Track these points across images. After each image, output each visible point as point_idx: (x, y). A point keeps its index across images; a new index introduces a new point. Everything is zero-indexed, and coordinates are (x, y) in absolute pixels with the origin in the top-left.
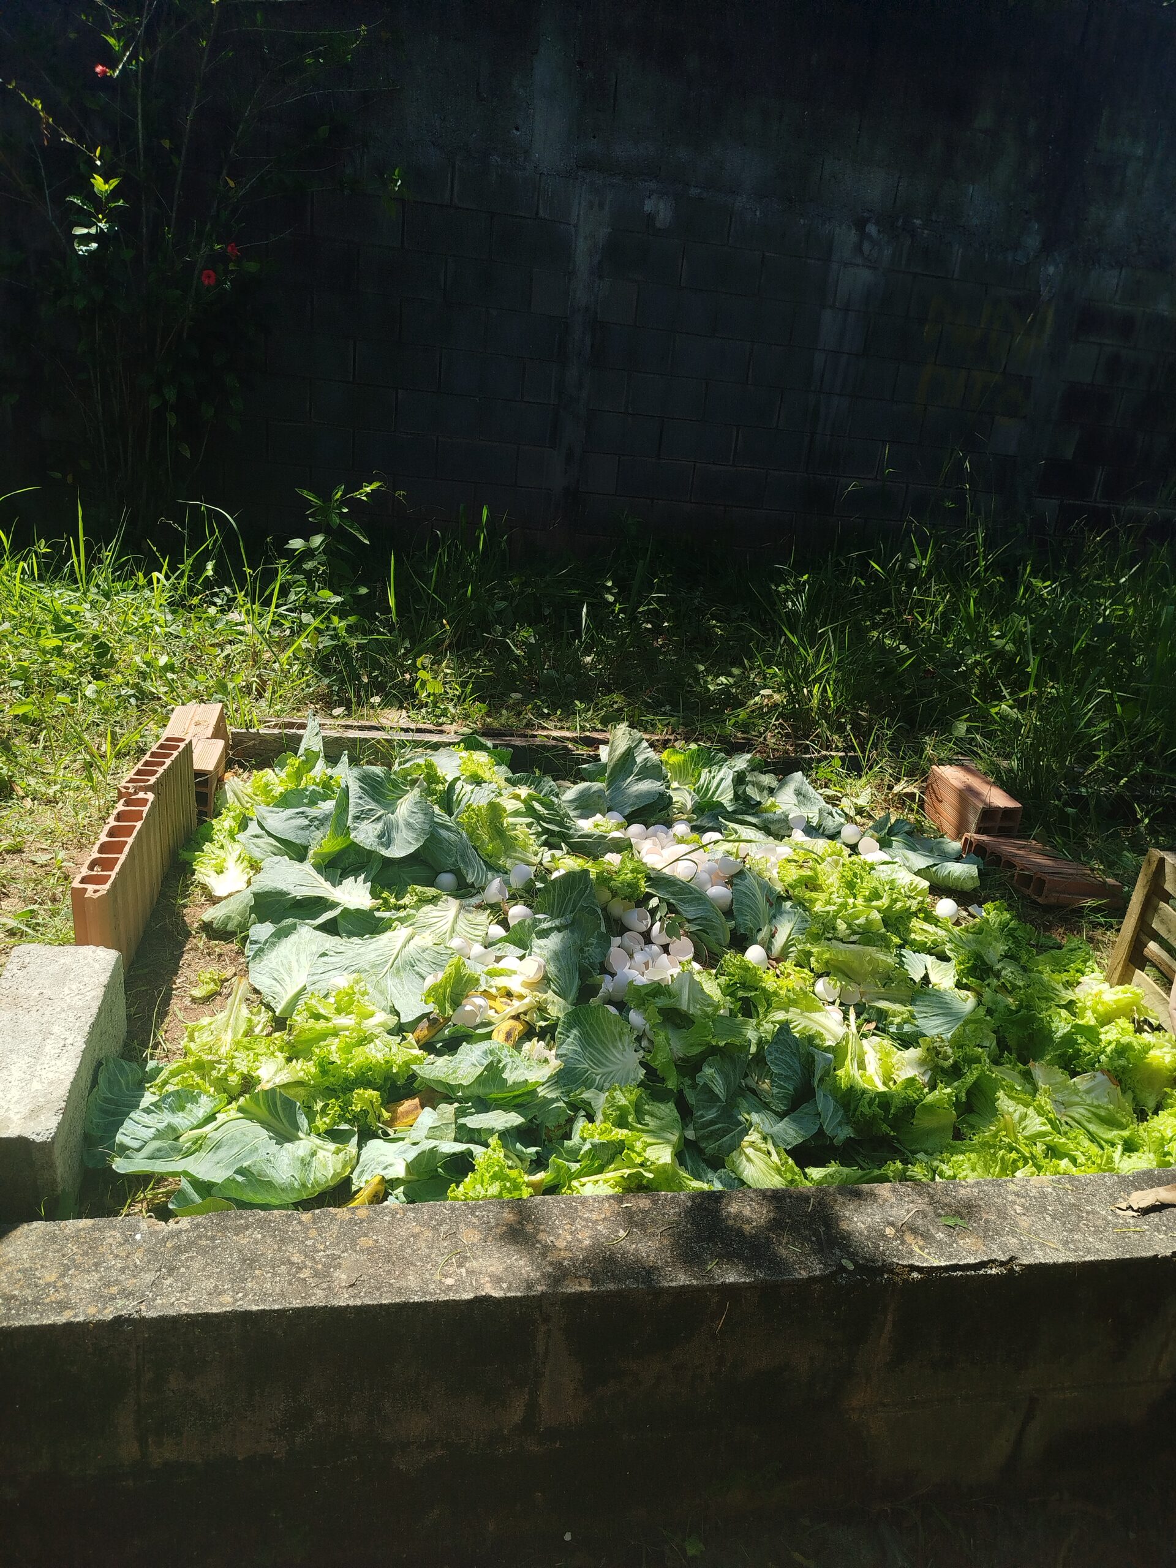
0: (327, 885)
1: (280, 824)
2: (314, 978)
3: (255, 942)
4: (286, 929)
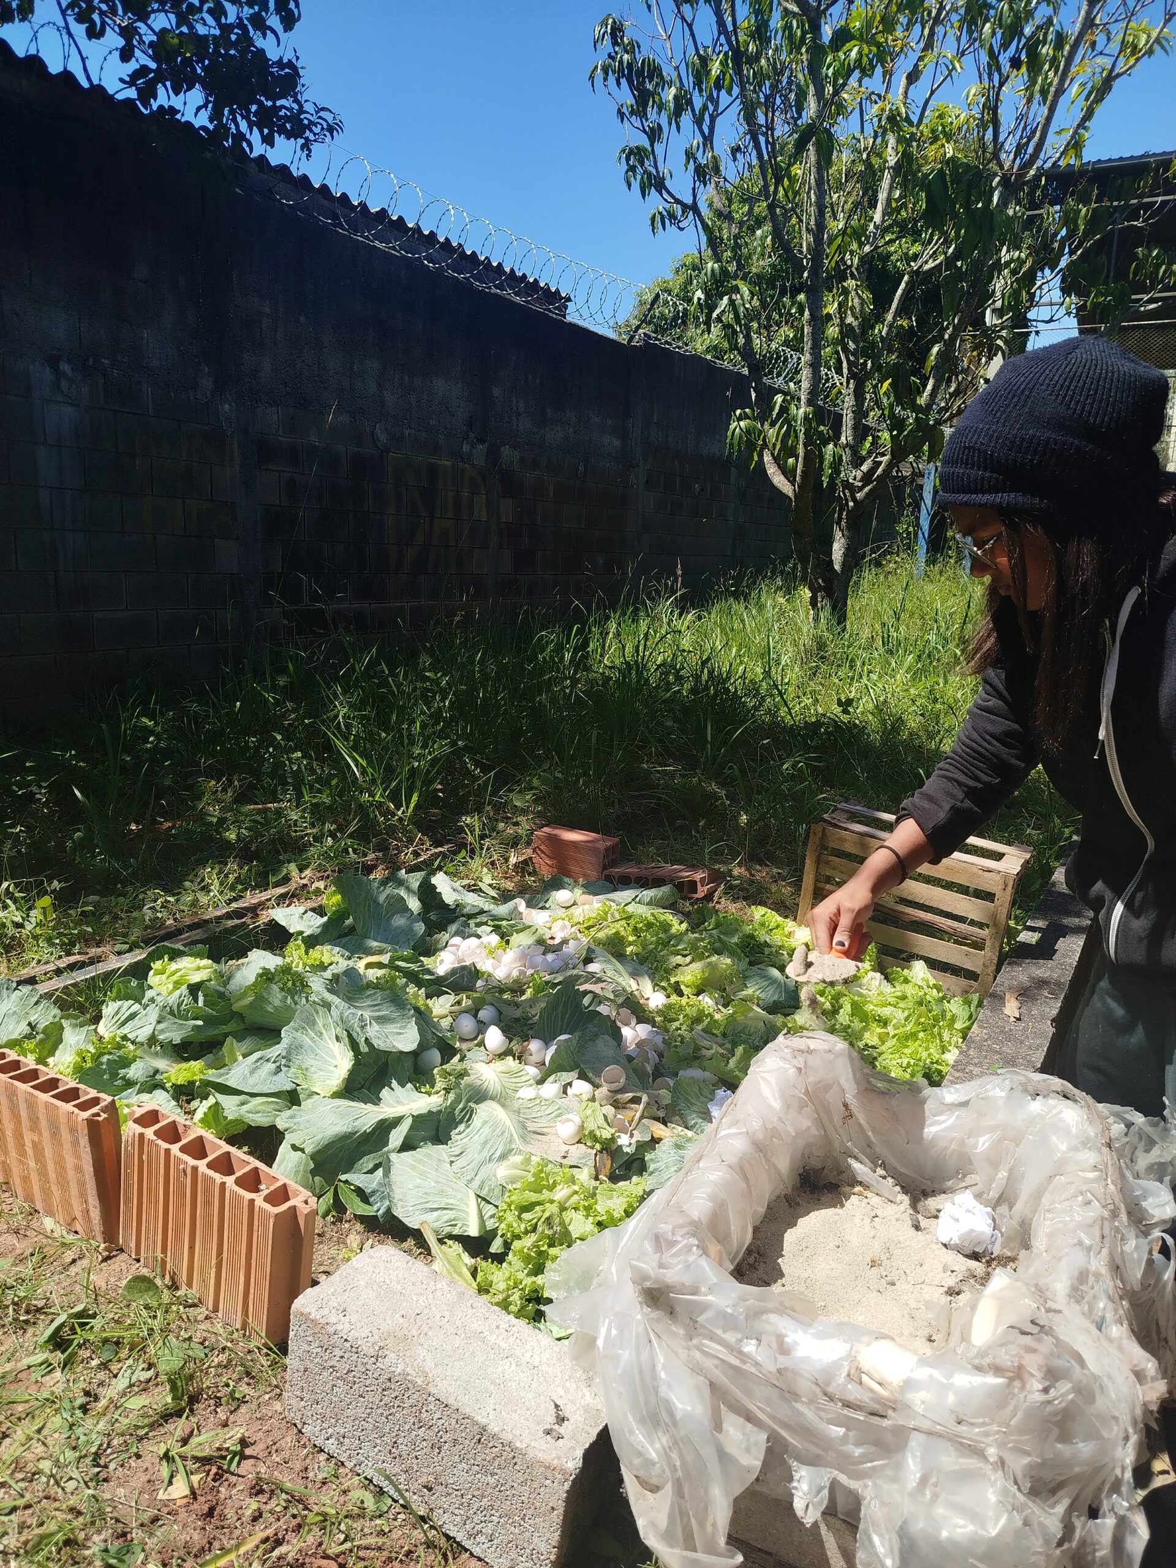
1: (252, 1081)
2: (476, 1183)
3: (374, 1192)
4: (384, 1165)
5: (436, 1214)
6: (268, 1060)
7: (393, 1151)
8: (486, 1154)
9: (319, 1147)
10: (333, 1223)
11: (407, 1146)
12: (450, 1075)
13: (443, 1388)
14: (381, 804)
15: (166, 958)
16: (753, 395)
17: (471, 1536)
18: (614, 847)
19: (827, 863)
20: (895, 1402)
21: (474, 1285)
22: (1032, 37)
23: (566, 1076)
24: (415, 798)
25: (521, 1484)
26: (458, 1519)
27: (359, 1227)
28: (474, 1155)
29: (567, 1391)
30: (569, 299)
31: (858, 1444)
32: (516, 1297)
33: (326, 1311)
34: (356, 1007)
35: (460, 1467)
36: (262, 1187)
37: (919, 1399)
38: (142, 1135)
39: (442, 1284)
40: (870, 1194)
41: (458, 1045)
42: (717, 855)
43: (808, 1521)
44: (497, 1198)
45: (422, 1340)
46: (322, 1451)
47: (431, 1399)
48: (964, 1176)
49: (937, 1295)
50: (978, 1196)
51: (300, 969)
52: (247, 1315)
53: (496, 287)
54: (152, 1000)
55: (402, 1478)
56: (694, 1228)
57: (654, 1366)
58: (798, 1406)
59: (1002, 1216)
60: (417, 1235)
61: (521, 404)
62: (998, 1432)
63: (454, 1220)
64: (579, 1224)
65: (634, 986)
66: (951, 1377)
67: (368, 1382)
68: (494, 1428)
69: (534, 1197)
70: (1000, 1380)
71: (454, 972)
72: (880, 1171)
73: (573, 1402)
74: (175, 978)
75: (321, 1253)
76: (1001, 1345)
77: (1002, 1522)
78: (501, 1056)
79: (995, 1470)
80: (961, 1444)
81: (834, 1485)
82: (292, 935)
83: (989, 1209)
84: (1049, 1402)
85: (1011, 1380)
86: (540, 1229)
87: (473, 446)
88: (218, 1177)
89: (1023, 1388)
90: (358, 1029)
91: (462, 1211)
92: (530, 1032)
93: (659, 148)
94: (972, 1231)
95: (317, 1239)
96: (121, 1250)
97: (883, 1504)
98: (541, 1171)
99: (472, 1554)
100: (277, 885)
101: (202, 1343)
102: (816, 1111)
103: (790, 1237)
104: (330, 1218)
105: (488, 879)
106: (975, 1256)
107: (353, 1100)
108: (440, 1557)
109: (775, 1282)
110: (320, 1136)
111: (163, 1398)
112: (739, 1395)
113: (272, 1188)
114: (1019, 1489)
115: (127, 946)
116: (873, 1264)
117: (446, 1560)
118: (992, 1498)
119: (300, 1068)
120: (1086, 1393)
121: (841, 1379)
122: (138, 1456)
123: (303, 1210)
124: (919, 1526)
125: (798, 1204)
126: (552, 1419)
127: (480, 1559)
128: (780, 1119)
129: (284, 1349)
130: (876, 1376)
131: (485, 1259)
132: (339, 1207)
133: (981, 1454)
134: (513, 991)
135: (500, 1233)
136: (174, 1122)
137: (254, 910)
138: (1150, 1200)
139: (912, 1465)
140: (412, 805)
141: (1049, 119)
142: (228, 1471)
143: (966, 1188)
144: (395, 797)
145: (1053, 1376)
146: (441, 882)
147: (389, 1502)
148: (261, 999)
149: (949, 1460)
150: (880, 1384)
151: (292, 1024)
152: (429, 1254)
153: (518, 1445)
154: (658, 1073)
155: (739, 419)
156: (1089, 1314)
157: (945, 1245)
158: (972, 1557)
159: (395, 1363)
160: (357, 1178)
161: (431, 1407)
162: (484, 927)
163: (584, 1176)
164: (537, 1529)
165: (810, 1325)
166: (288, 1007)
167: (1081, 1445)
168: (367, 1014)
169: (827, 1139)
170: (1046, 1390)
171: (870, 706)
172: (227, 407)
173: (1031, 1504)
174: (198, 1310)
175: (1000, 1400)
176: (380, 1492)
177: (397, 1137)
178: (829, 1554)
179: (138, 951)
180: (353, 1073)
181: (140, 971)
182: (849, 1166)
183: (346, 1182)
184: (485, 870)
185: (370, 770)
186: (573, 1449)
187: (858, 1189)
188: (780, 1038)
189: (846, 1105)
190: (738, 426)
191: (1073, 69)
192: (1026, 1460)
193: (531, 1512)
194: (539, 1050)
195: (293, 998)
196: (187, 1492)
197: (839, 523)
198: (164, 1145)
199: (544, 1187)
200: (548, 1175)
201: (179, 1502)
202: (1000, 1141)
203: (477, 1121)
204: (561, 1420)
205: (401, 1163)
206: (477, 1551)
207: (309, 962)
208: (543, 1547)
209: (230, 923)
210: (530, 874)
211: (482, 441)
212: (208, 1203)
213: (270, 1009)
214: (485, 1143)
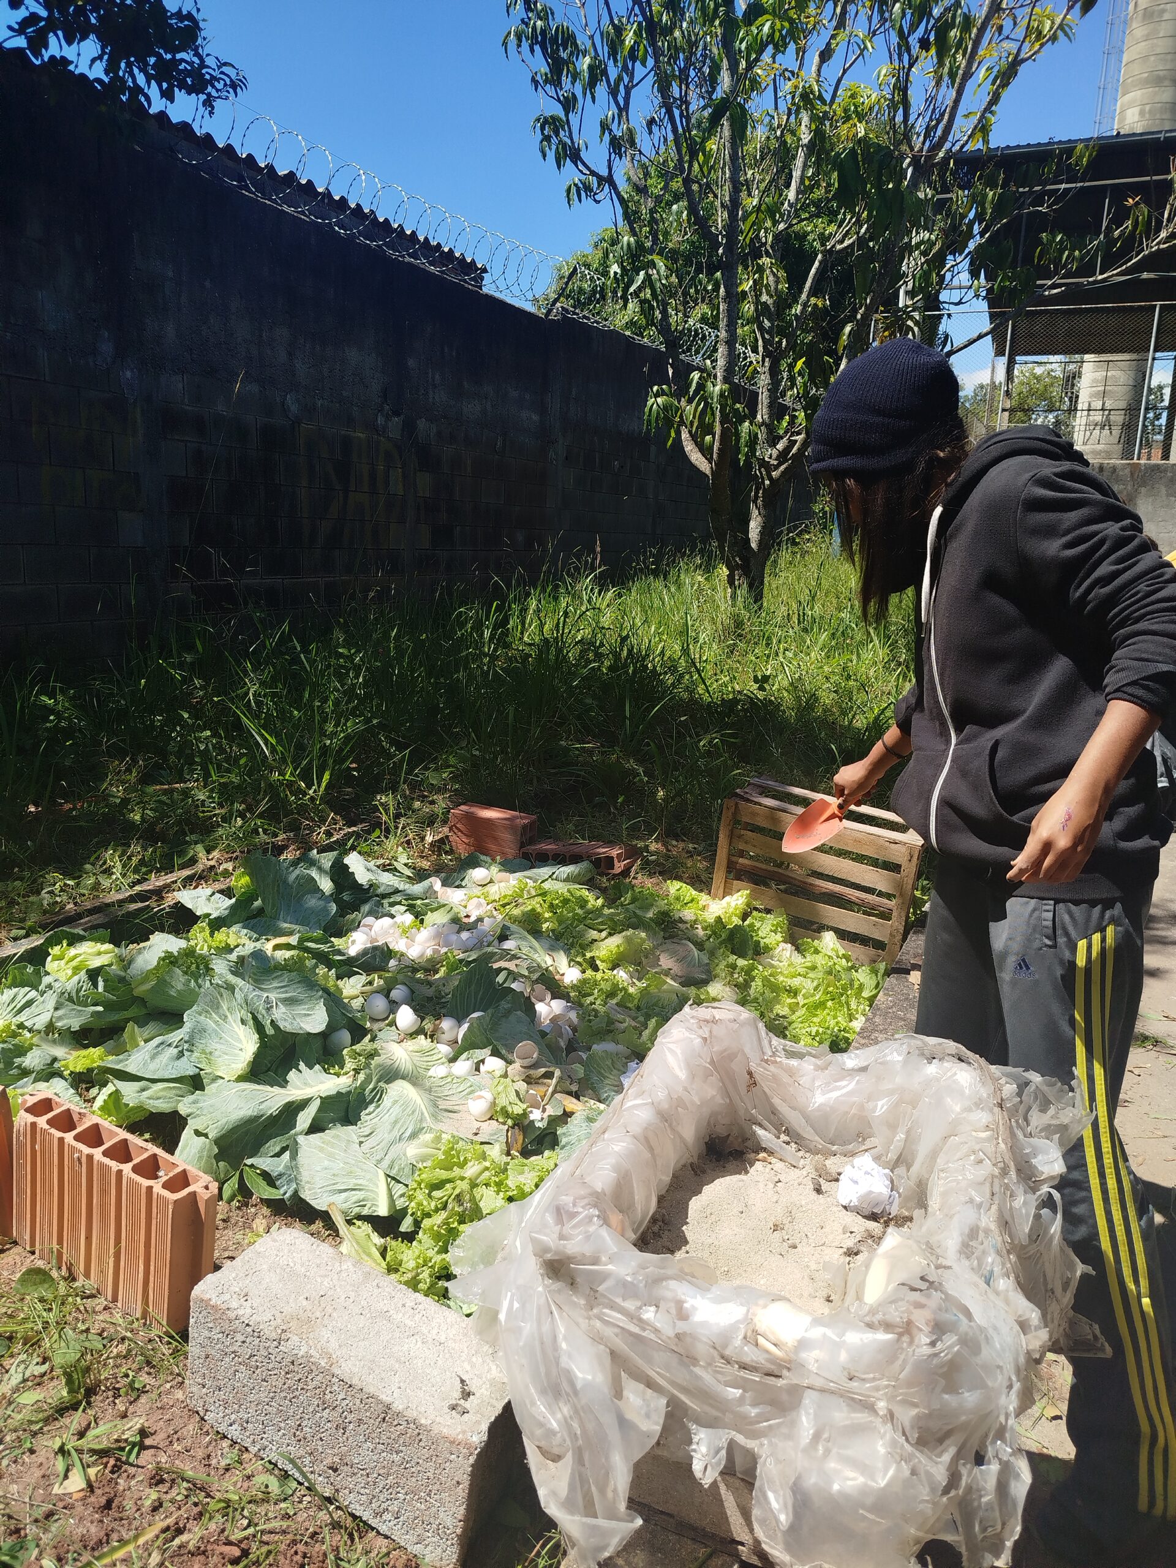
0: (276, 1090)
1: (153, 1066)
2: (386, 1163)
3: (280, 1175)
4: (292, 1148)
5: (344, 1195)
6: (170, 1045)
7: (301, 1133)
8: (396, 1133)
9: (223, 1132)
10: (239, 1208)
11: (316, 1128)
12: (360, 1055)
13: (349, 1368)
14: (290, 784)
15: (65, 943)
16: (670, 372)
17: (377, 1514)
18: (532, 824)
19: (740, 837)
20: (790, 1362)
21: (384, 1264)
22: (940, 18)
23: (479, 1054)
24: (327, 776)
25: (426, 1460)
26: (364, 1498)
27: (265, 1211)
28: (384, 1134)
29: (473, 1366)
30: (485, 270)
31: (754, 1405)
32: (425, 1275)
33: (226, 1297)
34: (261, 989)
35: (365, 1446)
36: (161, 1173)
37: (812, 1358)
38: (34, 1125)
39: (348, 1265)
40: (774, 1160)
41: (368, 1025)
42: (634, 832)
43: (706, 1482)
44: (407, 1177)
45: (326, 1322)
46: (225, 1437)
47: (335, 1380)
48: (864, 1140)
49: (836, 1256)
50: (877, 1159)
51: (205, 951)
52: (147, 1304)
53: (410, 255)
54: (50, 987)
55: (307, 1460)
56: (597, 1199)
57: (555, 1338)
58: (697, 1370)
59: (900, 1177)
60: (325, 1217)
61: (437, 376)
62: (887, 1387)
63: (363, 1200)
64: (489, 1200)
65: (549, 961)
66: (843, 1335)
67: (271, 1366)
68: (398, 1406)
69: (444, 1175)
70: (889, 1336)
71: (365, 952)
72: (784, 1137)
73: (479, 1377)
74: (74, 963)
75: (224, 1239)
76: (891, 1302)
77: (891, 1473)
78: (413, 1035)
79: (884, 1422)
80: (853, 1399)
81: (732, 1446)
82: (199, 917)
83: (887, 1171)
84: (936, 1355)
85: (901, 1335)
86: (450, 1206)
87: (388, 418)
88: (114, 1165)
89: (911, 1342)
90: (264, 1012)
91: (372, 1191)
92: (443, 1011)
93: (574, 119)
94: (871, 1192)
95: (221, 1225)
96: (15, 1243)
97: (778, 1461)
98: (452, 1149)
99: (378, 1533)
100: (182, 867)
101: (100, 1335)
102: (722, 1080)
103: (695, 1205)
104: (235, 1203)
105: (403, 859)
106: (873, 1217)
107: (259, 1084)
108: (346, 1537)
109: (679, 1249)
110: (224, 1121)
111: (59, 1391)
112: (639, 1362)
113: (171, 1174)
114: (907, 1440)
115: (23, 932)
116: (776, 1228)
117: (352, 1540)
118: (881, 1448)
119: (203, 1052)
120: (971, 1344)
121: (738, 1342)
122: (32, 1451)
123: (204, 1195)
124: (811, 1481)
125: (704, 1172)
126: (457, 1394)
127: (386, 1537)
128: (686, 1089)
129: (185, 1337)
130: (772, 1338)
131: (395, 1238)
132: (244, 1191)
133: (871, 1408)
134: (427, 970)
135: (410, 1211)
136: (68, 1110)
137: (158, 894)
138: (1040, 1157)
139: (806, 1423)
140: (324, 785)
141: (957, 102)
142: (127, 1463)
143: (866, 1150)
144: (306, 776)
145: (939, 1329)
146: (355, 863)
147: (294, 1485)
148: (162, 984)
149: (841, 1415)
150: (775, 1345)
151: (195, 1008)
152: (338, 1236)
153: (423, 1421)
154: (571, 1047)
155: (657, 395)
156: (977, 1270)
157: (845, 1207)
158: (863, 1508)
159: (297, 1345)
160: (263, 1162)
161: (335, 1388)
162: (398, 907)
163: (495, 1152)
164: (443, 1504)
165: (709, 1290)
166: (192, 991)
167: (967, 1394)
168: (273, 996)
169: (732, 1108)
170: (933, 1344)
171: (785, 683)
172: (128, 374)
173: (918, 1454)
174: (97, 1301)
175: (890, 1354)
176: (285, 1475)
177: (304, 1119)
178: (729, 1513)
179: (34, 937)
180: (258, 1056)
181: (37, 957)
182: (754, 1132)
183: (252, 1166)
184: (400, 849)
185: (279, 748)
186: (478, 1422)
187: (762, 1155)
188: (687, 1008)
189: (750, 1074)
190: (655, 402)
191: (981, 52)
192: (914, 1412)
193: (436, 1487)
194: (451, 1029)
195: (196, 981)
196: (84, 1485)
197: (755, 502)
198: (58, 1134)
199: (455, 1164)
200: (458, 1153)
201: (75, 1496)
202: (897, 1105)
203: (387, 1101)
204: (466, 1395)
205: (309, 1145)
206: (383, 1529)
207: (214, 944)
208: (449, 1522)
209: (133, 907)
210: (446, 853)
211: (397, 413)
212: (104, 1192)
213: (173, 993)
214: (396, 1122)
